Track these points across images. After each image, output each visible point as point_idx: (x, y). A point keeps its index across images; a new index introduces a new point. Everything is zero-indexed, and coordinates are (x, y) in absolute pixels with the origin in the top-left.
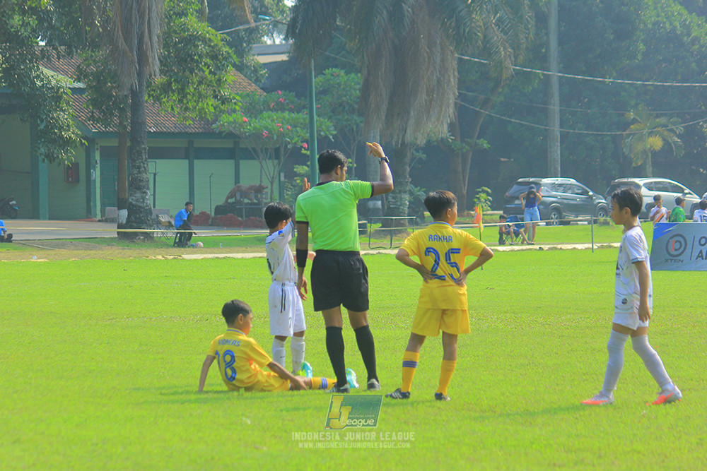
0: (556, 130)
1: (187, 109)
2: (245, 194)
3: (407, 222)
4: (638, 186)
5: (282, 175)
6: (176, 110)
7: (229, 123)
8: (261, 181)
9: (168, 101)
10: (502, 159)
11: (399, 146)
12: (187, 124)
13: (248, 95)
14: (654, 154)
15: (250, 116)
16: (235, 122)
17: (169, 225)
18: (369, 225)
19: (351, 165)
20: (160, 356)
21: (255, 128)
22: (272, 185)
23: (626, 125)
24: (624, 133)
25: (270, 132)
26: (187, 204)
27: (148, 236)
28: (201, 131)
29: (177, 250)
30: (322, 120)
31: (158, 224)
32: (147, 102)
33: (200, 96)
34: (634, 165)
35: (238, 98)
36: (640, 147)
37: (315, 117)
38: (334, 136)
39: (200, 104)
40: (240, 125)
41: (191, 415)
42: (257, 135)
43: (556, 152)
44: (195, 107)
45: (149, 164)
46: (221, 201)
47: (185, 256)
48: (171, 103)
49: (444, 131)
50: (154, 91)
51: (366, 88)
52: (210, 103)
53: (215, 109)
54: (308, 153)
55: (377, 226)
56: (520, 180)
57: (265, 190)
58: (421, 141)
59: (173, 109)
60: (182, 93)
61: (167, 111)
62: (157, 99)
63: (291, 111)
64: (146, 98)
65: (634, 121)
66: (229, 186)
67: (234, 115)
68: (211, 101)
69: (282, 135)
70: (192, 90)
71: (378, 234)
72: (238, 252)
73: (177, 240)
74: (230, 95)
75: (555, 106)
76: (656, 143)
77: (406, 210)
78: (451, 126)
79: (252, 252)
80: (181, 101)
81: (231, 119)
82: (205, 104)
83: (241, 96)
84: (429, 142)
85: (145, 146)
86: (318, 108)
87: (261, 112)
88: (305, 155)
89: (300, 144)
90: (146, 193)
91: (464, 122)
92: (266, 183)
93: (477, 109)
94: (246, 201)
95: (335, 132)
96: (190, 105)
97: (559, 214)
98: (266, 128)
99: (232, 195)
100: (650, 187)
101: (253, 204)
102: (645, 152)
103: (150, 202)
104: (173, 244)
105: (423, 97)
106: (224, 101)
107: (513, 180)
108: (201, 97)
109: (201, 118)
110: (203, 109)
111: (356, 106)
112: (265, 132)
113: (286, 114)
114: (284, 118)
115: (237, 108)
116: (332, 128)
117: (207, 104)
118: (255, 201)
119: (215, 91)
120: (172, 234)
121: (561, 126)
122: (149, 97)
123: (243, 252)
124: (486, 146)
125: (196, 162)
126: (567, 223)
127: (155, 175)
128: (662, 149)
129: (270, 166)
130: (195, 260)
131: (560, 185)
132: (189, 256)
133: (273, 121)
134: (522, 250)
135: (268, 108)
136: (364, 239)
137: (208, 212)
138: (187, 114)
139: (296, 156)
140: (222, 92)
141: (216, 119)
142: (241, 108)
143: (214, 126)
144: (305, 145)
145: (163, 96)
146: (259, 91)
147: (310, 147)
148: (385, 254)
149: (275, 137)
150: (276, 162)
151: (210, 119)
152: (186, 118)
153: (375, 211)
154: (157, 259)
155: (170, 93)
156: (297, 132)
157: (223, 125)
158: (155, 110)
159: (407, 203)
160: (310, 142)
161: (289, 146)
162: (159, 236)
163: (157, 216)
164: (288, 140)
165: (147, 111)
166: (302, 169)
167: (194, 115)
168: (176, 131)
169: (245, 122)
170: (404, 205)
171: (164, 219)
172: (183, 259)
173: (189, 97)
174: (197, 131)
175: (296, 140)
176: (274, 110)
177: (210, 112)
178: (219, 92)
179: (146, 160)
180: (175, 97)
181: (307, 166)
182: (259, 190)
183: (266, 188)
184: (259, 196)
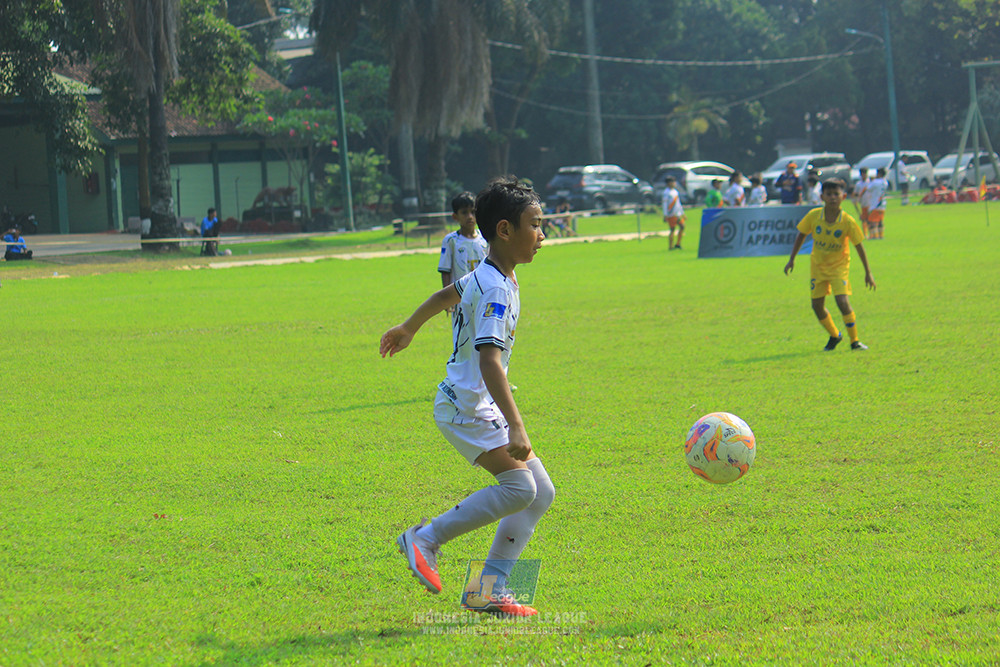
0: (597, 116)
1: (208, 110)
2: (273, 197)
3: (445, 220)
4: (683, 173)
5: (312, 175)
6: (197, 113)
7: (254, 124)
8: (290, 183)
9: (188, 104)
10: (543, 149)
11: (433, 139)
12: (209, 125)
13: (272, 93)
14: (701, 137)
15: (276, 116)
16: (260, 122)
17: (195, 234)
18: (404, 224)
19: (383, 162)
20: (187, 371)
21: (281, 127)
22: (301, 184)
23: (669, 108)
24: (669, 116)
25: (297, 130)
26: (210, 211)
27: (174, 247)
28: (224, 132)
29: (204, 260)
30: (351, 115)
31: (184, 233)
32: (166, 105)
34: (679, 149)
35: (261, 96)
36: (684, 131)
37: (344, 114)
38: (365, 133)
39: (222, 105)
40: (266, 125)
41: (220, 430)
42: (283, 134)
43: (598, 139)
44: (216, 109)
45: (171, 170)
46: (248, 205)
47: (214, 265)
48: (191, 105)
49: (478, 122)
50: (173, 93)
51: (396, 79)
52: (232, 103)
53: (238, 108)
54: (338, 150)
55: (412, 225)
56: (562, 170)
57: (294, 193)
58: (456, 133)
59: (193, 111)
60: (202, 93)
61: (188, 114)
62: (177, 101)
63: (318, 107)
64: (165, 101)
65: (677, 104)
66: (256, 189)
67: (258, 115)
68: (233, 101)
69: (309, 133)
70: (213, 90)
71: (415, 233)
72: (267, 258)
73: (204, 249)
74: (253, 93)
75: (595, 92)
76: (701, 125)
77: (443, 206)
78: (486, 116)
79: (283, 257)
80: (201, 102)
81: (255, 119)
82: (227, 105)
83: (265, 94)
84: (464, 135)
85: (166, 151)
86: (346, 104)
87: (287, 110)
88: (335, 154)
89: (328, 142)
90: (169, 201)
91: (500, 111)
92: (295, 184)
93: (514, 97)
94: (275, 204)
95: (365, 128)
96: (212, 106)
97: (605, 204)
98: (293, 127)
99: (260, 199)
100: (697, 171)
101: (282, 207)
102: (690, 136)
103: (173, 210)
104: (199, 252)
105: (455, 87)
106: (247, 100)
107: (555, 171)
108: (222, 97)
109: (224, 120)
110: (224, 110)
111: (386, 100)
112: (292, 131)
113: (313, 112)
114: (311, 115)
115: (261, 107)
116: (362, 124)
117: (230, 105)
118: (285, 204)
119: (236, 91)
120: (198, 242)
121: (603, 110)
122: (168, 99)
123: (274, 258)
124: (524, 135)
125: (222, 167)
126: (612, 213)
127: (178, 181)
128: (709, 131)
129: (299, 167)
130: (224, 269)
131: (604, 174)
132: (216, 265)
133: (299, 118)
134: (566, 244)
135: (294, 106)
136: (401, 239)
137: (236, 218)
138: (209, 115)
139: (326, 155)
140: (244, 91)
141: (239, 120)
142: (265, 107)
143: (238, 127)
144: (335, 143)
145: (182, 98)
146: (284, 88)
147: (340, 145)
148: (423, 254)
149: (302, 136)
150: (304, 162)
151: (232, 118)
152: (207, 120)
153: (411, 209)
154: (184, 270)
155: (190, 95)
156: (325, 129)
157: (247, 125)
158: (175, 113)
159: (444, 199)
160: (339, 138)
161: (318, 145)
162: (185, 245)
163: (182, 225)
164: (316, 138)
165: (167, 115)
166: (334, 168)
167: (215, 116)
168: (199, 134)
169: (270, 121)
170: (440, 201)
171: (189, 227)
172: (211, 269)
173: (210, 98)
174: (220, 133)
175: (324, 138)
176: (300, 107)
177: (233, 114)
178: (241, 91)
179: (168, 167)
180: (195, 98)
181: (338, 164)
182: (288, 192)
183: (296, 189)
184: (288, 198)
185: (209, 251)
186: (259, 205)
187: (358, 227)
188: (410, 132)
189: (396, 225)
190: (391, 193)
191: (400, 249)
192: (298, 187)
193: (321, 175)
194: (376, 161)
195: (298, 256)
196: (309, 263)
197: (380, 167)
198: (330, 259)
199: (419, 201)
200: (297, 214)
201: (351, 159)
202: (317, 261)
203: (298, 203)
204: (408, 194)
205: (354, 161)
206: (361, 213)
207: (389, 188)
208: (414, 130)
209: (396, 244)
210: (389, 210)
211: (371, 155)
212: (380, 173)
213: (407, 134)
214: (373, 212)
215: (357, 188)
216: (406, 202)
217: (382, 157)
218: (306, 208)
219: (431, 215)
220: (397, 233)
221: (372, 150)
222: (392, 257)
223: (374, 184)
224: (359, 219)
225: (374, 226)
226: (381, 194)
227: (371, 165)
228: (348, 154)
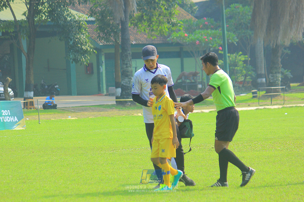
1: (153, 30)
2: (187, 77)
3: (280, 90)
6: (147, 31)
7: (177, 37)
8: (196, 70)
9: (142, 26)
11: (275, 46)
12: (153, 38)
13: (187, 21)
15: (189, 33)
16: (180, 37)
18: (258, 92)
19: (247, 59)
21: (192, 40)
25: (200, 41)
28: (161, 42)
30: (230, 33)
32: (130, 27)
35: (181, 23)
37: (226, 32)
38: (237, 43)
39: (160, 27)
40: (183, 38)
42: (193, 43)
44: (157, 29)
45: (132, 62)
48: (143, 27)
49: (300, 37)
50: (134, 20)
51: (254, 14)
52: (166, 26)
53: (169, 29)
54: (222, 52)
55: (263, 93)
57: (199, 75)
58: (287, 43)
59: (145, 31)
60: (150, 21)
61: (142, 32)
62: (136, 25)
63: (212, 29)
64: (129, 25)
66: (178, 72)
67: (180, 33)
68: (166, 25)
69: (207, 43)
70: (155, 19)
71: (264, 97)
74: (177, 21)
77: (280, 83)
80: (149, 26)
81: (178, 35)
82: (163, 27)
83: (183, 22)
84: (292, 44)
85: (130, 52)
86: (227, 27)
87: (195, 30)
88: (221, 54)
89: (217, 48)
90: (131, 79)
92: (199, 70)
94: (188, 81)
95: (237, 40)
96: (154, 28)
98: (198, 39)
99: (180, 78)
101: (191, 83)
105: (287, 18)
106: (174, 25)
108: (160, 23)
109: (161, 35)
110: (162, 30)
111: (249, 25)
112: (197, 42)
113: (209, 31)
114: (208, 33)
115: (181, 28)
116: (236, 38)
117: (164, 27)
118: (193, 81)
119: (168, 20)
122: (131, 24)
127: (136, 68)
133: (202, 35)
135: (199, 28)
136: (256, 100)
138: (153, 33)
140: (172, 20)
141: (169, 35)
142: (183, 28)
143: (168, 39)
144: (221, 48)
145: (139, 23)
146: (194, 18)
147: (223, 49)
148: (268, 109)
149: (203, 44)
151: (166, 35)
152: (152, 35)
153: (262, 84)
154: (139, 116)
155: (143, 22)
156: (216, 41)
157: (173, 39)
158: (135, 31)
159: (280, 79)
160: (223, 46)
161: (211, 49)
164: (211, 45)
165: (130, 32)
166: (220, 62)
167: (156, 33)
168: (147, 43)
169: (186, 36)
170: (278, 80)
173: (154, 23)
174: (159, 42)
175: (215, 45)
176: (201, 29)
177: (166, 32)
178: (171, 20)
179: (130, 60)
180: (146, 24)
181: (223, 60)
182: (195, 74)
183: (199, 73)
184: (195, 78)
186: (179, 81)
188: (262, 42)
189: (253, 93)
190: (250, 75)
191: (256, 106)
192: (201, 72)
194: (243, 58)
195: (199, 109)
196: (206, 113)
197: (245, 62)
199: (266, 80)
200: (200, 86)
201: (229, 57)
202: (210, 112)
203: (201, 80)
204: (260, 76)
205: (231, 59)
207: (250, 73)
208: (264, 41)
209: (253, 103)
210: (249, 85)
211: (240, 56)
212: (245, 65)
213: (260, 44)
214: (241, 86)
215: (232, 73)
216: (259, 80)
217: (247, 56)
218: (204, 83)
219: (273, 88)
220: (254, 97)
221: (241, 53)
222: (251, 110)
223: (242, 71)
225: (242, 93)
226: (246, 76)
227: (240, 60)
228: (228, 55)
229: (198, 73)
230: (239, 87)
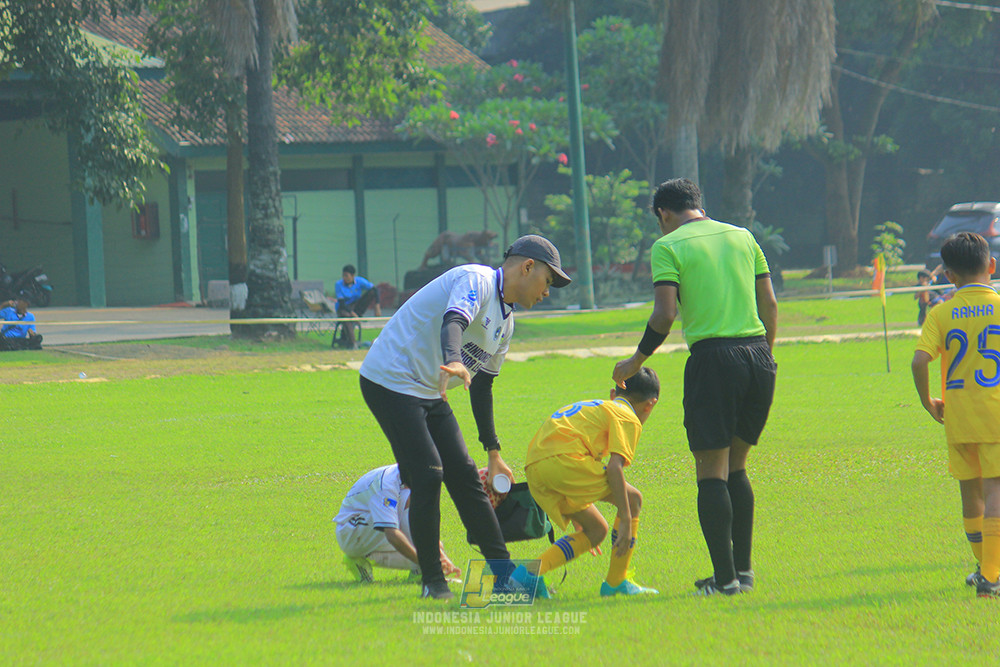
1: (348, 99)
2: (457, 249)
5: (524, 213)
6: (330, 103)
7: (426, 123)
8: (486, 226)
9: (314, 87)
10: (923, 171)
11: (733, 152)
12: (350, 125)
13: (457, 71)
15: (463, 109)
16: (435, 120)
17: (324, 310)
19: (646, 192)
21: (472, 130)
22: (505, 228)
25: (499, 136)
27: (286, 331)
28: (375, 137)
29: (338, 355)
30: (592, 110)
31: (303, 308)
32: (276, 89)
33: (371, 75)
35: (439, 76)
37: (580, 107)
38: (616, 140)
39: (372, 90)
40: (446, 125)
42: (475, 142)
44: (363, 96)
45: (284, 200)
46: (415, 262)
47: (353, 365)
48: (319, 90)
49: (811, 123)
50: (289, 68)
51: (670, 49)
52: (390, 87)
53: (399, 96)
54: (569, 171)
56: (957, 207)
57: (494, 241)
58: (772, 143)
59: (323, 100)
60: (339, 69)
61: (314, 104)
62: (295, 83)
63: (536, 96)
64: (274, 82)
66: (429, 236)
67: (433, 108)
68: (391, 84)
69: (520, 141)
70: (357, 65)
73: (338, 336)
74: (425, 71)
78: (825, 113)
80: (337, 85)
81: (428, 115)
82: (381, 90)
83: (445, 73)
84: (786, 145)
85: (276, 168)
86: (584, 91)
87: (482, 100)
88: (564, 176)
89: (553, 156)
90: (279, 253)
92: (495, 228)
93: (874, 81)
95: (616, 133)
96: (354, 92)
98: (492, 129)
99: (434, 252)
103: (286, 268)
104: (330, 343)
105: (772, 62)
106: (415, 82)
108: (373, 76)
109: (375, 115)
110: (377, 98)
111: (652, 84)
112: (490, 137)
113: (528, 103)
114: (523, 110)
115: (439, 94)
116: (611, 125)
117: (385, 89)
119: (397, 66)
120: (328, 325)
122: (280, 78)
124: (891, 146)
125: (371, 197)
127: (295, 220)
129: (502, 197)
133: (504, 115)
135: (494, 93)
137: (393, 284)
138: (350, 108)
139: (549, 179)
140: (410, 66)
141: (401, 116)
142: (446, 94)
143: (398, 128)
144: (564, 158)
145: (304, 77)
146: (478, 63)
147: (573, 162)
149: (509, 146)
150: (511, 189)
151: (391, 115)
152: (345, 116)
154: (303, 371)
155: (318, 72)
156: (548, 135)
157: (414, 127)
158: (291, 103)
160: (570, 151)
161: (535, 161)
162: (305, 329)
163: (301, 294)
164: (532, 149)
165: (277, 106)
166: (560, 202)
167: (361, 110)
168: (331, 139)
169: (454, 119)
171: (313, 298)
172: (350, 369)
173: (351, 77)
174: (368, 138)
175: (546, 148)
176: (506, 96)
177: (391, 104)
178: (405, 66)
179: (277, 194)
180: (327, 78)
181: (569, 196)
182: (482, 241)
184: (483, 252)
185: (346, 340)
187: (601, 302)
188: (694, 140)
192: (501, 233)
193: (540, 213)
194: (633, 189)
196: (517, 363)
197: (640, 201)
198: (554, 357)
201: (590, 185)
202: (531, 360)
205: (595, 191)
206: (606, 279)
208: (700, 136)
211: (624, 182)
212: (640, 211)
213: (688, 144)
214: (627, 276)
215: (600, 235)
217: (645, 184)
221: (626, 173)
223: (630, 229)
224: (604, 288)
225: (629, 302)
226: (642, 245)
227: (625, 197)
228: (586, 178)
229: (491, 237)
230: (622, 282)
